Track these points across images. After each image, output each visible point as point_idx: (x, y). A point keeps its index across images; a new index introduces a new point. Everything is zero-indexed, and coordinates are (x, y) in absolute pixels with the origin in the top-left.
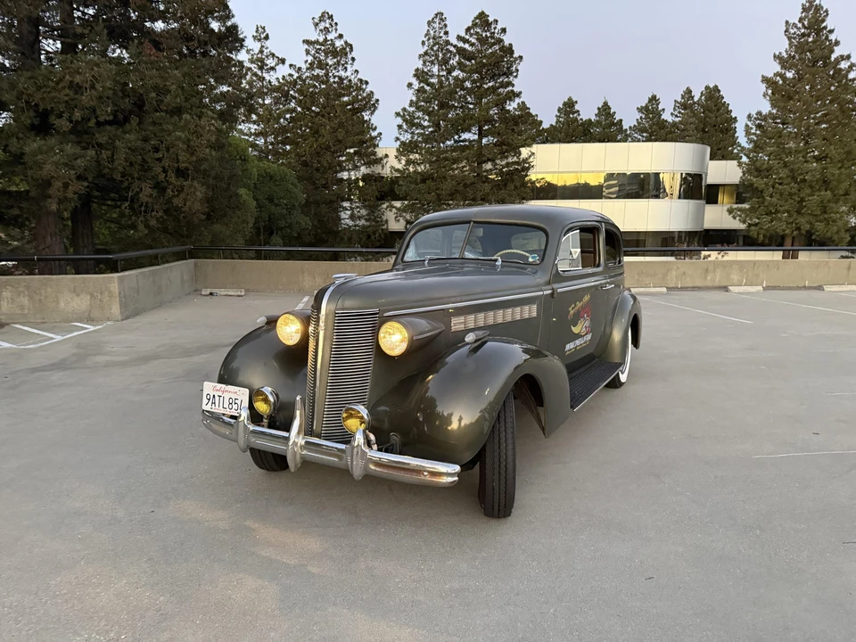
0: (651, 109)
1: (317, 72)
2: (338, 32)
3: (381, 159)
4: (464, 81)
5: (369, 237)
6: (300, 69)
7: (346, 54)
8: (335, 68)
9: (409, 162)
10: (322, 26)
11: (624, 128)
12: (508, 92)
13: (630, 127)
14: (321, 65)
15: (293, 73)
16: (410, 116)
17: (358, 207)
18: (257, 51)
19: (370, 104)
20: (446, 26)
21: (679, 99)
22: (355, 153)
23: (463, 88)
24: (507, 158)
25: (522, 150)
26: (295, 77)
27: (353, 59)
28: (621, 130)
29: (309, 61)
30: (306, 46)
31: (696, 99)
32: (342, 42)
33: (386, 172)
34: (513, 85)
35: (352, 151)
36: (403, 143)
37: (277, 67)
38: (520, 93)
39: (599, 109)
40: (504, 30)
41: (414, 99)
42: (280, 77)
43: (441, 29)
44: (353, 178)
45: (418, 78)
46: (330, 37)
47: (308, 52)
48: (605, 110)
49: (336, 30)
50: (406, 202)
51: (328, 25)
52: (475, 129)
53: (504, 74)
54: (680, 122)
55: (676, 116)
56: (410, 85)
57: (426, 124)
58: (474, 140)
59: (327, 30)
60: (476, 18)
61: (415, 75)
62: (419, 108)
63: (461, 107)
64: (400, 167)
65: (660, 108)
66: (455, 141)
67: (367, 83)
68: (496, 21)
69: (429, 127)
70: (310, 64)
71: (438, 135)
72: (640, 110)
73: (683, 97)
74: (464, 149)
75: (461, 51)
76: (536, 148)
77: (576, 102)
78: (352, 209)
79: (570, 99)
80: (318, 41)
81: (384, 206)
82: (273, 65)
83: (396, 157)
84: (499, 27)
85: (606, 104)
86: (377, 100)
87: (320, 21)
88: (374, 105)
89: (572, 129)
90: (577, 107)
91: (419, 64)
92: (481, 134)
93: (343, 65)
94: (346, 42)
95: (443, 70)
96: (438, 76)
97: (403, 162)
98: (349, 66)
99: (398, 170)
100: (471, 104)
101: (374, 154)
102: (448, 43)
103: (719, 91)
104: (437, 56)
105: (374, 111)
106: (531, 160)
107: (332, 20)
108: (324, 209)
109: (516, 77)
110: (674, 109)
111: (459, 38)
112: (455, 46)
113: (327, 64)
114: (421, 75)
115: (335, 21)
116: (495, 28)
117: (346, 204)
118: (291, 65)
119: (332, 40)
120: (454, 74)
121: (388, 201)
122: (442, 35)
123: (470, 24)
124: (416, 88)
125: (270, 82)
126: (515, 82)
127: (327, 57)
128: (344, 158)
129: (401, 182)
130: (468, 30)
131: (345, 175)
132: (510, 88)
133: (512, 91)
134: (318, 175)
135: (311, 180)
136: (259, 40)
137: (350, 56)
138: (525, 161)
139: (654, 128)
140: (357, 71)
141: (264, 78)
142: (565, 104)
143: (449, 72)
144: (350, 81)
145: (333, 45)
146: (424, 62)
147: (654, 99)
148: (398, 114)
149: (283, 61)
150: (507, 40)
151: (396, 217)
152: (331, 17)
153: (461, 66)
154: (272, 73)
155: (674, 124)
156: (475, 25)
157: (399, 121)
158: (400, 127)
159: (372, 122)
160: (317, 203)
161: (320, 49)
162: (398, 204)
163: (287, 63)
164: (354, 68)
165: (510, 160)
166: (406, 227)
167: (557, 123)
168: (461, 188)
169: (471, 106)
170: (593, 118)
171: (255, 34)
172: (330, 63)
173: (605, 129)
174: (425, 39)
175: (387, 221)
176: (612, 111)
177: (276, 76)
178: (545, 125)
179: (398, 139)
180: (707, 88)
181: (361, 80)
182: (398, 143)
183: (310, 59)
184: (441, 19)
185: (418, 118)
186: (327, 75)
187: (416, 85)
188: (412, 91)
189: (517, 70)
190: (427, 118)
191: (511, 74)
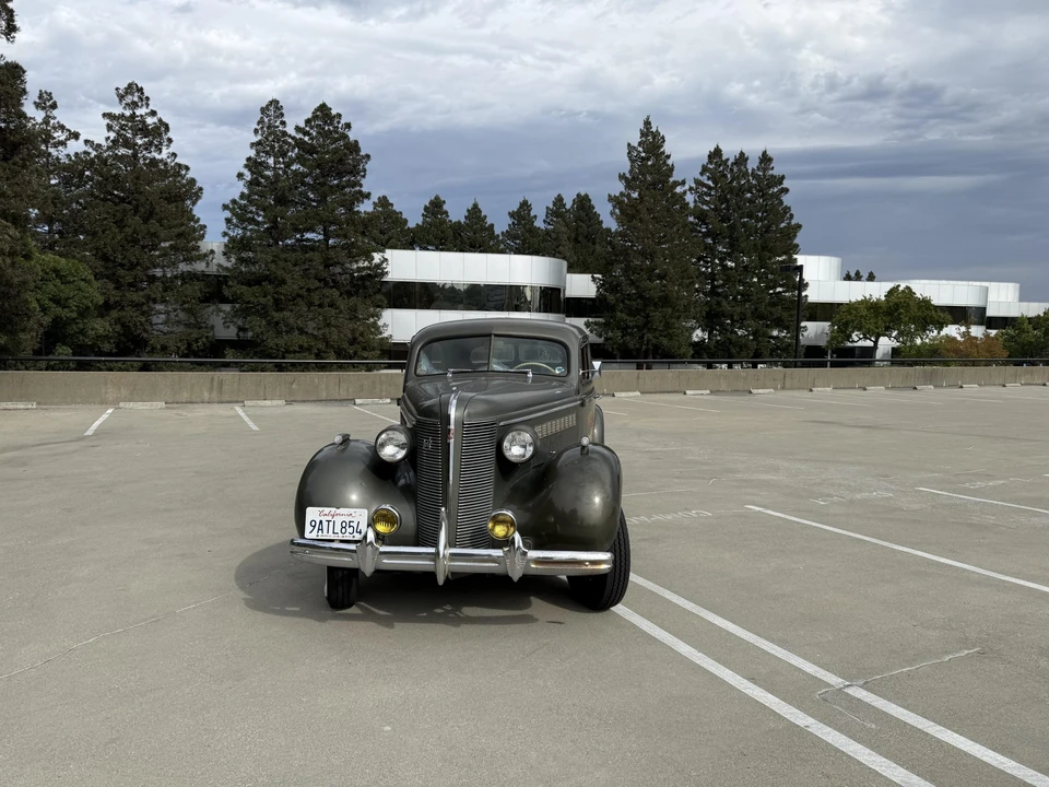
0: (522, 214)
1: (122, 151)
2: (151, 107)
3: (205, 255)
4: (304, 175)
5: (189, 345)
6: (99, 146)
7: (160, 135)
8: (146, 149)
9: (241, 260)
10: (129, 99)
11: (496, 233)
12: (356, 192)
13: (502, 233)
14: (127, 144)
15: (90, 150)
16: (241, 209)
17: (175, 310)
18: (39, 120)
19: (192, 191)
20: (282, 115)
21: (551, 206)
22: (171, 247)
23: (303, 184)
24: (357, 262)
25: (375, 254)
26: (92, 156)
27: (170, 140)
28: (492, 235)
29: (112, 138)
30: (108, 121)
31: (568, 207)
32: (155, 120)
33: (213, 269)
34: (361, 186)
35: (167, 244)
36: (232, 240)
37: (68, 142)
38: (369, 194)
39: (468, 211)
40: (348, 126)
41: (246, 191)
42: (72, 154)
43: (277, 117)
44: (169, 276)
45: (250, 170)
46: (139, 112)
47: (109, 128)
48: (475, 213)
49: (148, 105)
50: (237, 306)
51: (136, 99)
52: (320, 228)
53: (351, 173)
54: (553, 231)
55: (549, 224)
56: (240, 176)
57: (260, 219)
58: (319, 241)
59: (134, 105)
60: (317, 110)
61: (246, 166)
62: (251, 202)
63: (302, 204)
64: (229, 265)
65: (532, 214)
66: (298, 240)
67: (187, 168)
68: (339, 115)
69: (265, 223)
70: (112, 141)
71: (275, 232)
72: (512, 215)
73: (555, 204)
74: (305, 249)
75: (299, 143)
76: (389, 253)
77: (444, 202)
78: (167, 313)
79: (437, 198)
80: (123, 115)
81: (211, 309)
82: (63, 138)
83: (225, 254)
84: (343, 121)
85: (475, 206)
86: (201, 189)
87: (126, 93)
88: (197, 193)
89: (439, 233)
90: (445, 207)
91: (252, 153)
92: (327, 236)
93: (156, 146)
94: (160, 120)
95: (279, 162)
96: (275, 168)
97: (233, 260)
98: (164, 148)
99: (227, 269)
100: (314, 201)
101: (197, 248)
102: (285, 134)
103: (590, 201)
104: (273, 147)
105: (197, 200)
106: (384, 265)
107: (142, 93)
108: (130, 312)
109: (364, 176)
110: (547, 217)
111: (298, 129)
112: (293, 138)
113: (136, 144)
114: (252, 164)
115: (146, 94)
116: (339, 123)
117: (159, 307)
118: (86, 142)
119: (141, 116)
120: (293, 168)
121: (214, 303)
122: (277, 124)
123: (310, 116)
124: (249, 178)
125: (57, 158)
126: (363, 181)
127: (135, 135)
128: (157, 253)
129: (230, 283)
130: (308, 122)
131: (158, 272)
132: (358, 188)
133: (360, 192)
134: (121, 272)
135: (113, 278)
136: (43, 108)
137: (165, 137)
138: (378, 266)
139: (524, 238)
140: (174, 155)
141: (50, 154)
142: (431, 203)
143: (288, 166)
144: (166, 164)
145: (144, 122)
146: (258, 153)
147: (525, 205)
148: (225, 207)
149: (76, 136)
150: (352, 135)
151: (224, 323)
152: (140, 90)
153: (299, 159)
154: (60, 148)
155: (547, 232)
156: (315, 117)
157: (228, 214)
158: (228, 221)
159: (194, 213)
160: (119, 305)
161: (126, 126)
162: (227, 307)
163: (82, 138)
164: (171, 150)
165: (361, 265)
166: (238, 335)
167: (423, 223)
168: (303, 292)
169: (314, 204)
170: (463, 220)
171: (38, 101)
172: (140, 142)
173: (472, 236)
174: (258, 127)
175: (213, 327)
176: (483, 214)
177: (66, 152)
178: (411, 224)
179: (225, 234)
180: (578, 195)
181: (179, 165)
182: (227, 238)
183: (112, 135)
184: (277, 108)
185: (251, 212)
186: (135, 156)
187: (248, 176)
188: (242, 183)
189: (365, 170)
190: (262, 213)
191: (358, 173)
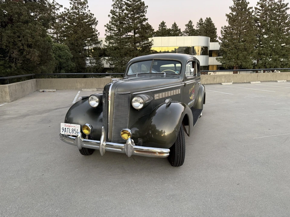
0: (189, 25)
1: (75, 10)
3: (100, 42)
4: (128, 14)
5: (97, 70)
6: (68, 9)
7: (85, 4)
8: (81, 9)
9: (110, 43)
11: (181, 32)
12: (144, 18)
13: (183, 31)
14: (76, 8)
15: (66, 11)
16: (109, 27)
17: (92, 59)
21: (199, 22)
22: (90, 40)
23: (128, 17)
24: (144, 41)
25: (149, 38)
26: (67, 12)
28: (180, 32)
29: (72, 7)
31: (204, 22)
33: (102, 46)
34: (145, 16)
35: (89, 39)
36: (108, 36)
37: (60, 9)
38: (148, 19)
39: (173, 25)
41: (111, 20)
42: (61, 12)
44: (90, 49)
45: (112, 13)
47: (71, 3)
48: (175, 25)
50: (110, 57)
52: (133, 31)
53: (142, 12)
54: (199, 30)
55: (198, 28)
56: (109, 16)
57: (115, 29)
58: (132, 35)
61: (111, 12)
62: (113, 24)
63: (127, 24)
64: (107, 44)
65: (193, 25)
66: (126, 36)
67: (93, 15)
69: (116, 30)
71: (120, 33)
72: (186, 25)
74: (129, 38)
75: (126, 4)
76: (153, 38)
77: (165, 23)
78: (90, 60)
79: (163, 22)
81: (102, 59)
82: (58, 8)
83: (105, 41)
85: (175, 23)
86: (98, 21)
88: (96, 22)
89: (164, 32)
90: (165, 24)
91: (112, 8)
92: (135, 33)
93: (84, 8)
95: (120, 10)
96: (119, 12)
97: (108, 43)
98: (86, 9)
99: (106, 46)
100: (131, 22)
101: (97, 40)
103: (211, 19)
104: (118, 5)
105: (96, 25)
106: (152, 42)
108: (80, 60)
109: (146, 13)
110: (197, 25)
112: (124, 2)
113: (78, 8)
114: (113, 12)
117: (88, 58)
118: (65, 8)
120: (125, 12)
121: (103, 57)
124: (111, 17)
125: (57, 14)
127: (78, 5)
128: (86, 42)
129: (108, 50)
131: (87, 48)
132: (144, 17)
133: (145, 18)
134: (77, 48)
135: (74, 50)
137: (87, 5)
138: (150, 42)
139: (191, 32)
140: (89, 10)
141: (55, 12)
142: (161, 23)
143: (123, 11)
144: (87, 14)
146: (114, 7)
147: (190, 22)
148: (105, 26)
151: (106, 63)
153: (127, 9)
154: (58, 10)
155: (197, 30)
157: (106, 28)
158: (106, 30)
159: (96, 29)
160: (77, 58)
162: (107, 58)
164: (88, 9)
165: (145, 42)
166: (110, 66)
167: (159, 30)
168: (129, 52)
169: (131, 23)
170: (171, 28)
172: (80, 7)
173: (175, 32)
175: (103, 64)
176: (177, 26)
177: (59, 12)
178: (155, 31)
180: (207, 18)
181: (91, 14)
182: (106, 36)
183: (72, 6)
185: (113, 27)
186: (78, 11)
187: (111, 16)
188: (110, 18)
189: (146, 11)
190: (116, 27)
191: (144, 12)
